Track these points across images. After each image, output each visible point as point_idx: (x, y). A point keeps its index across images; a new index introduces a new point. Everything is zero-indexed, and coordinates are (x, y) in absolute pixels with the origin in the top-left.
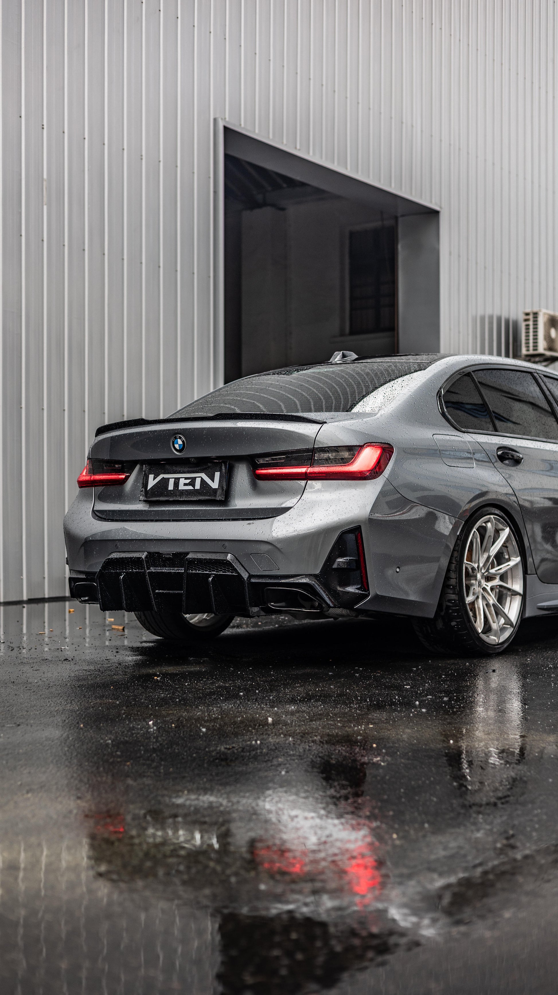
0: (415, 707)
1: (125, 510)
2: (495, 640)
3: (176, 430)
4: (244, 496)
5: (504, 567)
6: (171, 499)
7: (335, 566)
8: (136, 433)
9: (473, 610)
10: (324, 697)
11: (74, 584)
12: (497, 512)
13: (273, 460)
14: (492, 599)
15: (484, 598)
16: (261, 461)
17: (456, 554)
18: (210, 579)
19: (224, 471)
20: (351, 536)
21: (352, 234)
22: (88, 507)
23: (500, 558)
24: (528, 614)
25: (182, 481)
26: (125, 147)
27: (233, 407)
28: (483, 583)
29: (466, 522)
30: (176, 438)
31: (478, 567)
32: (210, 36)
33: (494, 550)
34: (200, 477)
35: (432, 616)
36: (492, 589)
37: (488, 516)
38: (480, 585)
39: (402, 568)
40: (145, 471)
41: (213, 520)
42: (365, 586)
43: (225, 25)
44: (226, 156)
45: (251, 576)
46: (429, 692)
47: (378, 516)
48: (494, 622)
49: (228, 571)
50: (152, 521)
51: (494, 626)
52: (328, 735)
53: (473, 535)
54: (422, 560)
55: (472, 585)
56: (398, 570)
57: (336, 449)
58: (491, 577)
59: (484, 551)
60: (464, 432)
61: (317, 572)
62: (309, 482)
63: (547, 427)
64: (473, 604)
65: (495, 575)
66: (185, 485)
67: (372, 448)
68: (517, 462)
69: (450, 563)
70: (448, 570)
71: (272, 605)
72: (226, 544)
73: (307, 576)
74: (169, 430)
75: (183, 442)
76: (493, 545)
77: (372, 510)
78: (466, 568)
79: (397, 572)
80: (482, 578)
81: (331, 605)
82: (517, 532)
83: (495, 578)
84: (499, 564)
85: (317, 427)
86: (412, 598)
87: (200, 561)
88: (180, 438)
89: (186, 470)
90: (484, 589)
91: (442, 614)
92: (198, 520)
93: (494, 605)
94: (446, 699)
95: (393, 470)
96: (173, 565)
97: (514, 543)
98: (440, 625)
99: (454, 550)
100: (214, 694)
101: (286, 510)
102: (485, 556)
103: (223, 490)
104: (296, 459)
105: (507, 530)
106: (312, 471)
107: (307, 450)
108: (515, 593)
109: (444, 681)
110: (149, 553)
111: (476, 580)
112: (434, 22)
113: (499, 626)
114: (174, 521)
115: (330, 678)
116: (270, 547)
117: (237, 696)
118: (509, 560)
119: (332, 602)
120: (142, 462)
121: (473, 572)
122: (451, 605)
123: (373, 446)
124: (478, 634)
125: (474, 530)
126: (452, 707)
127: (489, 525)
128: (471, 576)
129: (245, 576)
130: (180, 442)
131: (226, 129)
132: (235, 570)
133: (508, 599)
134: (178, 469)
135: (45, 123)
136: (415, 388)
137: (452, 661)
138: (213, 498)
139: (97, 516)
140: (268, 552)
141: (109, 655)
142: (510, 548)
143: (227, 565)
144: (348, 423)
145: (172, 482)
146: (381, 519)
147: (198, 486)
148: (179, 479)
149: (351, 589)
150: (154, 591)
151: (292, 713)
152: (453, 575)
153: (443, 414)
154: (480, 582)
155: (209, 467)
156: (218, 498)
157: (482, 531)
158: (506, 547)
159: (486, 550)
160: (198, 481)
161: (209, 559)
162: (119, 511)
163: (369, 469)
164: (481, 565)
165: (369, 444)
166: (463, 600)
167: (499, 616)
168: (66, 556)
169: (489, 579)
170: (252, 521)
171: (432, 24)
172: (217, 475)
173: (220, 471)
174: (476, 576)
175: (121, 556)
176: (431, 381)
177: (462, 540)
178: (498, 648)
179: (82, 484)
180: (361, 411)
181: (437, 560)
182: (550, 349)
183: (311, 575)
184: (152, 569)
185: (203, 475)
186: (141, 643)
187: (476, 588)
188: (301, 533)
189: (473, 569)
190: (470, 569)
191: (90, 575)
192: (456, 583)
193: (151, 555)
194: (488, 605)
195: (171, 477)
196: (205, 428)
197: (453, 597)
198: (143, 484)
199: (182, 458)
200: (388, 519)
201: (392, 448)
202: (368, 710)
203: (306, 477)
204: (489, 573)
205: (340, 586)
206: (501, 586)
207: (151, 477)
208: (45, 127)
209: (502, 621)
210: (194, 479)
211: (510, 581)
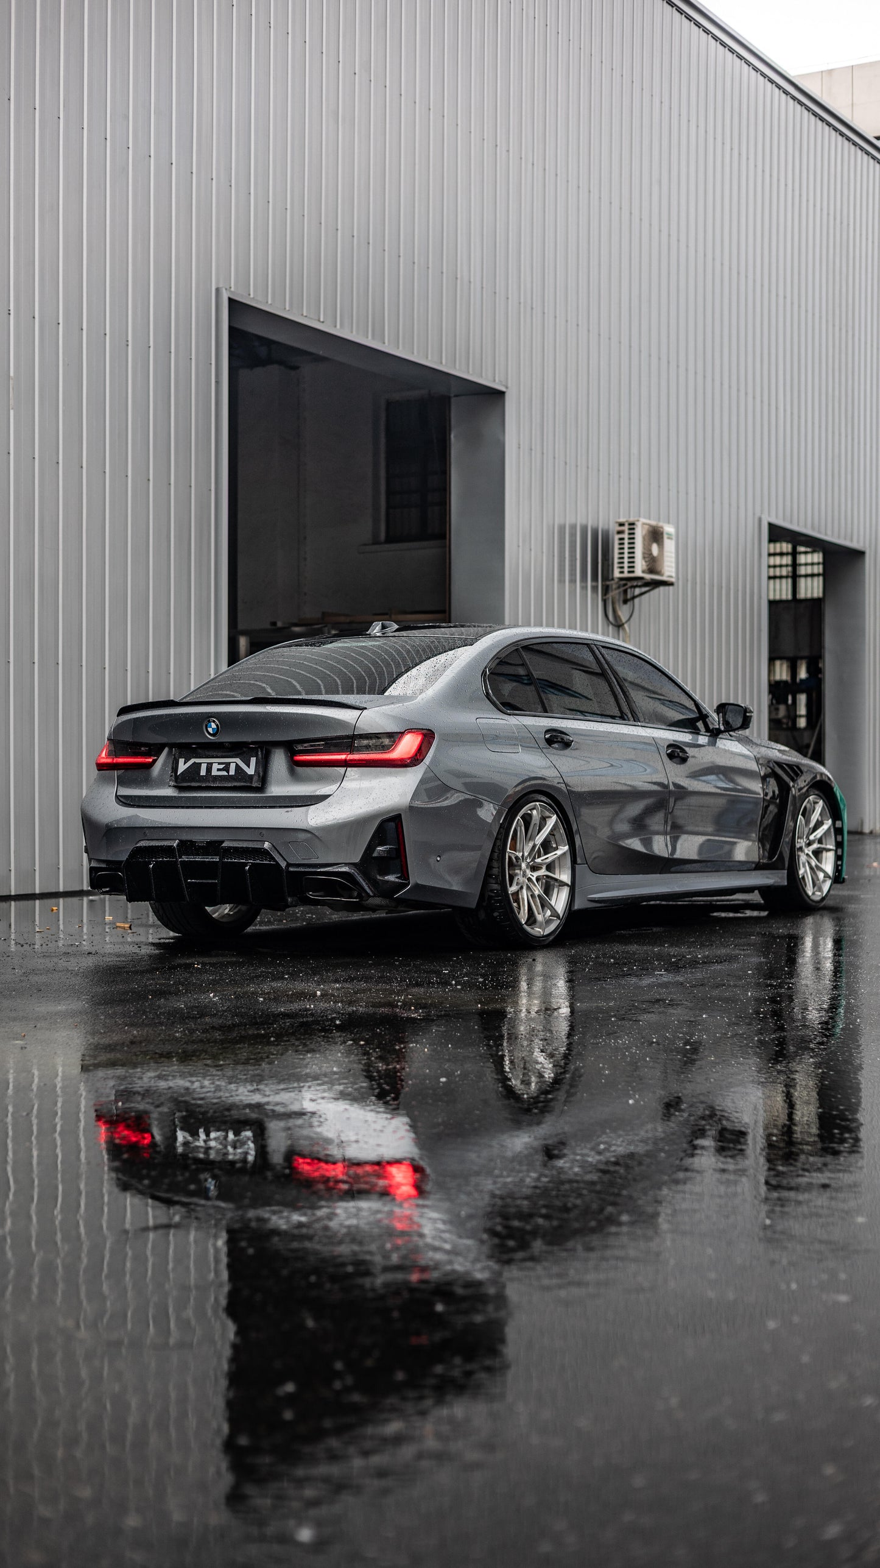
0: (451, 985)
1: (152, 796)
2: (540, 932)
3: (209, 713)
4: (281, 783)
5: (551, 857)
6: (204, 785)
7: (375, 854)
8: (166, 715)
9: (517, 901)
10: (367, 979)
11: (96, 874)
12: (544, 799)
13: (312, 746)
14: (538, 890)
15: (528, 888)
16: (300, 748)
17: (499, 843)
18: (247, 868)
19: (260, 756)
20: (392, 824)
21: (389, 404)
22: (109, 793)
23: (546, 847)
24: (576, 907)
25: (215, 767)
26: (108, 332)
27: (264, 685)
28: (529, 873)
29: (510, 809)
30: (209, 722)
31: (523, 856)
32: (212, 183)
33: (540, 839)
34: (235, 762)
35: (473, 905)
36: (538, 879)
37: (534, 803)
38: (524, 875)
39: (443, 857)
40: (174, 755)
41: (249, 807)
42: (405, 875)
43: (231, 169)
44: (232, 330)
45: (289, 865)
46: (466, 975)
47: (417, 804)
48: (539, 914)
49: (266, 860)
50: (183, 807)
51: (540, 918)
52: (373, 1002)
53: (517, 823)
54: (463, 848)
55: (516, 875)
56: (439, 859)
57: (376, 736)
58: (537, 867)
59: (530, 840)
60: (510, 715)
61: (357, 860)
62: (348, 769)
63: (603, 705)
64: (516, 894)
65: (541, 864)
66: (219, 770)
67: (412, 734)
68: (567, 745)
69: (493, 851)
70: (491, 859)
71: (310, 895)
72: (264, 832)
73: (346, 864)
74: (202, 713)
75: (217, 725)
76: (538, 834)
77: (412, 799)
78: (510, 858)
79: (438, 861)
80: (527, 868)
81: (371, 894)
82: (564, 819)
83: (542, 868)
84: (546, 854)
85: (357, 713)
86: (455, 888)
87: (236, 849)
88: (214, 722)
89: (219, 754)
90: (529, 879)
91: (485, 904)
92: (233, 807)
93: (539, 896)
94: (481, 980)
95: (434, 757)
96: (207, 854)
97: (562, 831)
98: (482, 915)
99: (496, 839)
100: (260, 977)
101: (325, 797)
102: (531, 844)
103: (259, 776)
104: (336, 745)
105: (554, 817)
106: (351, 758)
107: (347, 737)
108: (562, 884)
109: (482, 968)
110: (181, 841)
111: (521, 869)
112: (498, 143)
113: (545, 919)
114: (206, 807)
115: (370, 965)
116: (309, 835)
117: (283, 978)
118: (556, 849)
119: (372, 891)
120: (171, 746)
121: (517, 862)
122: (493, 895)
123: (414, 732)
124: (522, 925)
125: (518, 817)
126: (485, 986)
127: (535, 812)
128: (516, 866)
129: (283, 865)
130: (213, 725)
131: (231, 300)
132: (273, 859)
133: (556, 890)
134: (211, 753)
135: (12, 308)
136: (458, 669)
137: (494, 952)
138: (249, 784)
139: (121, 801)
140: (306, 840)
141: (130, 949)
142: (557, 836)
143: (265, 853)
144: (388, 709)
145: (204, 768)
146: (422, 806)
147: (232, 772)
148: (211, 764)
149: (391, 878)
150: (186, 881)
151: (338, 989)
152: (495, 864)
153: (488, 695)
154: (524, 872)
155: (244, 752)
156: (255, 784)
157: (527, 819)
158: (554, 835)
159: (532, 838)
160: (233, 767)
161: (246, 848)
162: (146, 797)
163: (410, 756)
164: (526, 854)
165: (410, 731)
166: (505, 890)
167: (546, 908)
168: (84, 844)
169: (534, 868)
170: (290, 809)
171: (496, 146)
172: (253, 760)
173: (257, 756)
174: (520, 866)
175: (151, 845)
176: (476, 660)
177: (505, 828)
178: (543, 940)
179: (101, 767)
180: (401, 694)
181: (479, 848)
182: (651, 570)
183: (351, 864)
184: (185, 858)
185: (238, 761)
186: (160, 939)
187: (521, 878)
188: (340, 821)
189: (517, 858)
190: (514, 859)
191: (113, 865)
192: (499, 872)
193: (182, 843)
194: (533, 896)
195: (204, 762)
196: (241, 712)
197: (495, 886)
198: (173, 768)
199: (216, 743)
200: (428, 806)
201: (433, 733)
202: (407, 986)
203: (346, 764)
204: (535, 862)
205: (380, 875)
206: (547, 876)
207: (181, 761)
208: (12, 312)
209: (549, 913)
210: (228, 765)
211: (557, 871)
